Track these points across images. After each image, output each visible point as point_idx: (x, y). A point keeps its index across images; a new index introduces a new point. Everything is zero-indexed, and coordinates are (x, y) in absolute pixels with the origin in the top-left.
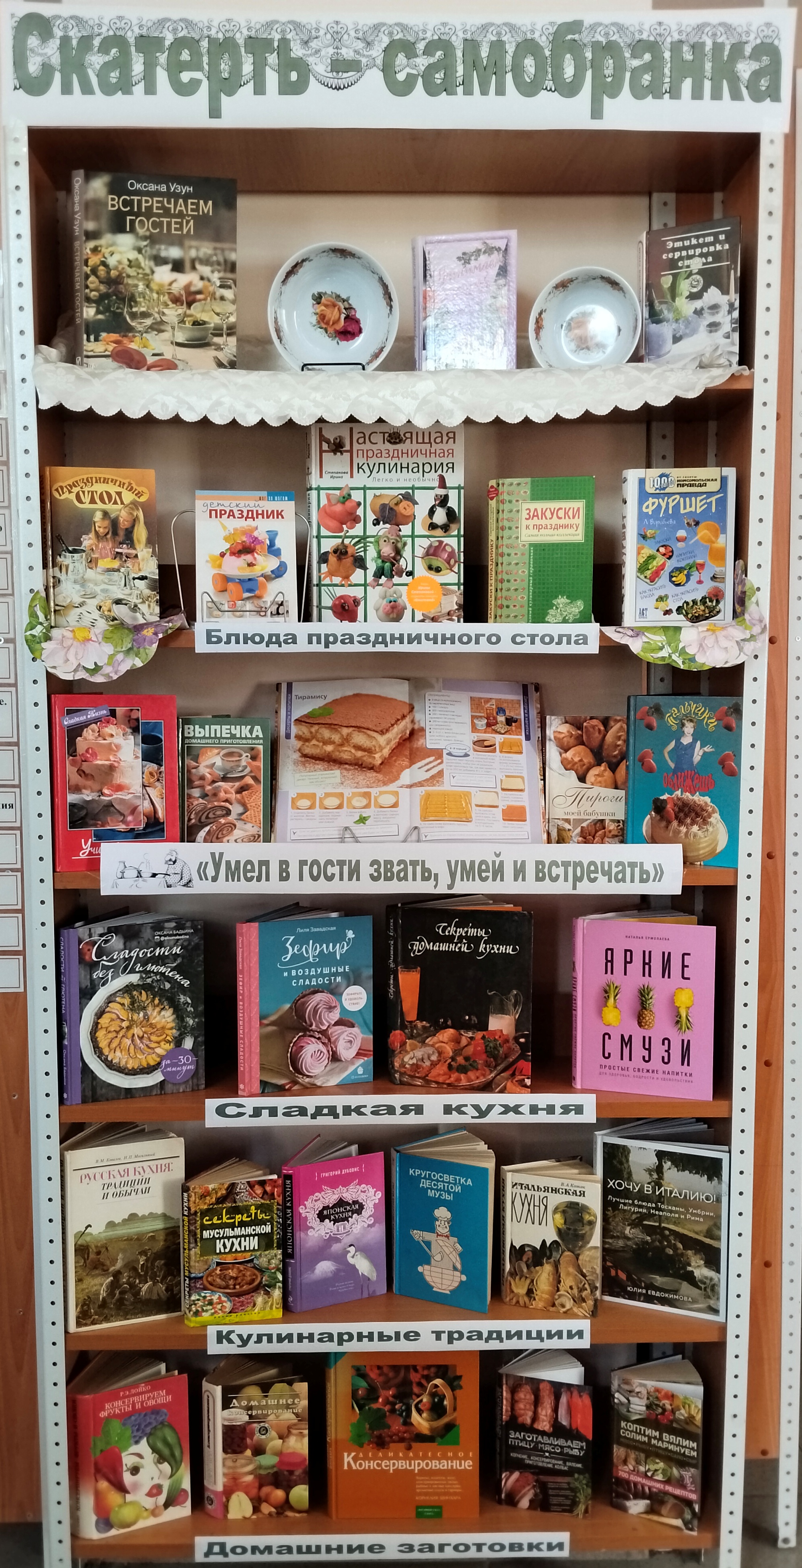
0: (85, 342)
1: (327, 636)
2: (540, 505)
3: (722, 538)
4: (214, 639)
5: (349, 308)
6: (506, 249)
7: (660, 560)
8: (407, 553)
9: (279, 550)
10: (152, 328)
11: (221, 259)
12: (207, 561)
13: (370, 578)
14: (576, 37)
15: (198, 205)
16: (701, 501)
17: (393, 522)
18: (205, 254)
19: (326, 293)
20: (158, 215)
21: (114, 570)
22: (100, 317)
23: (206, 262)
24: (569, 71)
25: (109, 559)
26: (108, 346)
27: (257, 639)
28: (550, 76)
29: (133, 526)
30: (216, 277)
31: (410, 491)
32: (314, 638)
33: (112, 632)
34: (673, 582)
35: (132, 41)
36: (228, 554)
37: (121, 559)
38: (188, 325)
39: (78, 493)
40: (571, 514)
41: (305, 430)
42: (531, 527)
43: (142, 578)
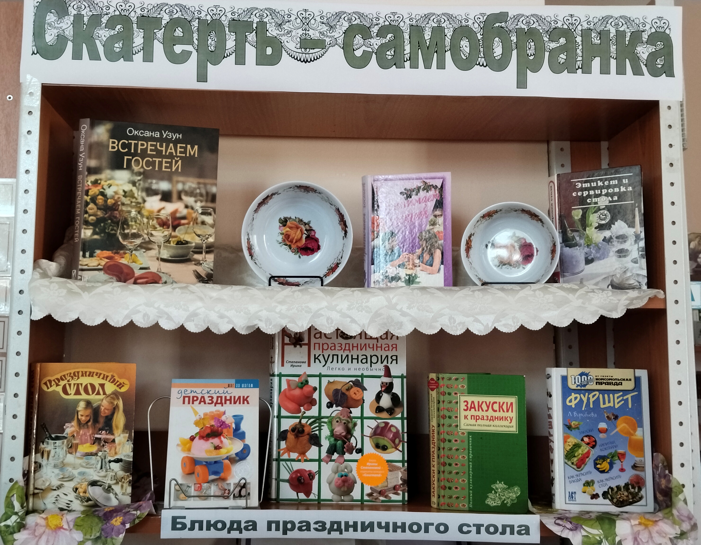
0: (81, 258)
1: (285, 523)
2: (477, 399)
3: (639, 430)
4: (179, 526)
5: (310, 230)
6: (442, 186)
7: (584, 449)
8: (357, 432)
9: (243, 434)
10: (141, 246)
11: (204, 191)
12: (178, 445)
13: (324, 454)
14: (503, 24)
15: (186, 148)
16: (618, 398)
17: (345, 405)
18: (190, 187)
19: (290, 218)
20: (152, 156)
21: (92, 454)
22: (96, 237)
23: (191, 194)
24: (498, 51)
25: (88, 444)
26: (100, 261)
27: (220, 526)
28: (482, 54)
29: (113, 414)
30: (198, 206)
31: (360, 379)
32: (273, 526)
33: (83, 520)
34: (598, 469)
35: (134, 19)
36: (197, 438)
37: (99, 444)
38: (172, 244)
39: (65, 385)
40: (505, 407)
41: (271, 337)
42: (469, 417)
43: (118, 461)
